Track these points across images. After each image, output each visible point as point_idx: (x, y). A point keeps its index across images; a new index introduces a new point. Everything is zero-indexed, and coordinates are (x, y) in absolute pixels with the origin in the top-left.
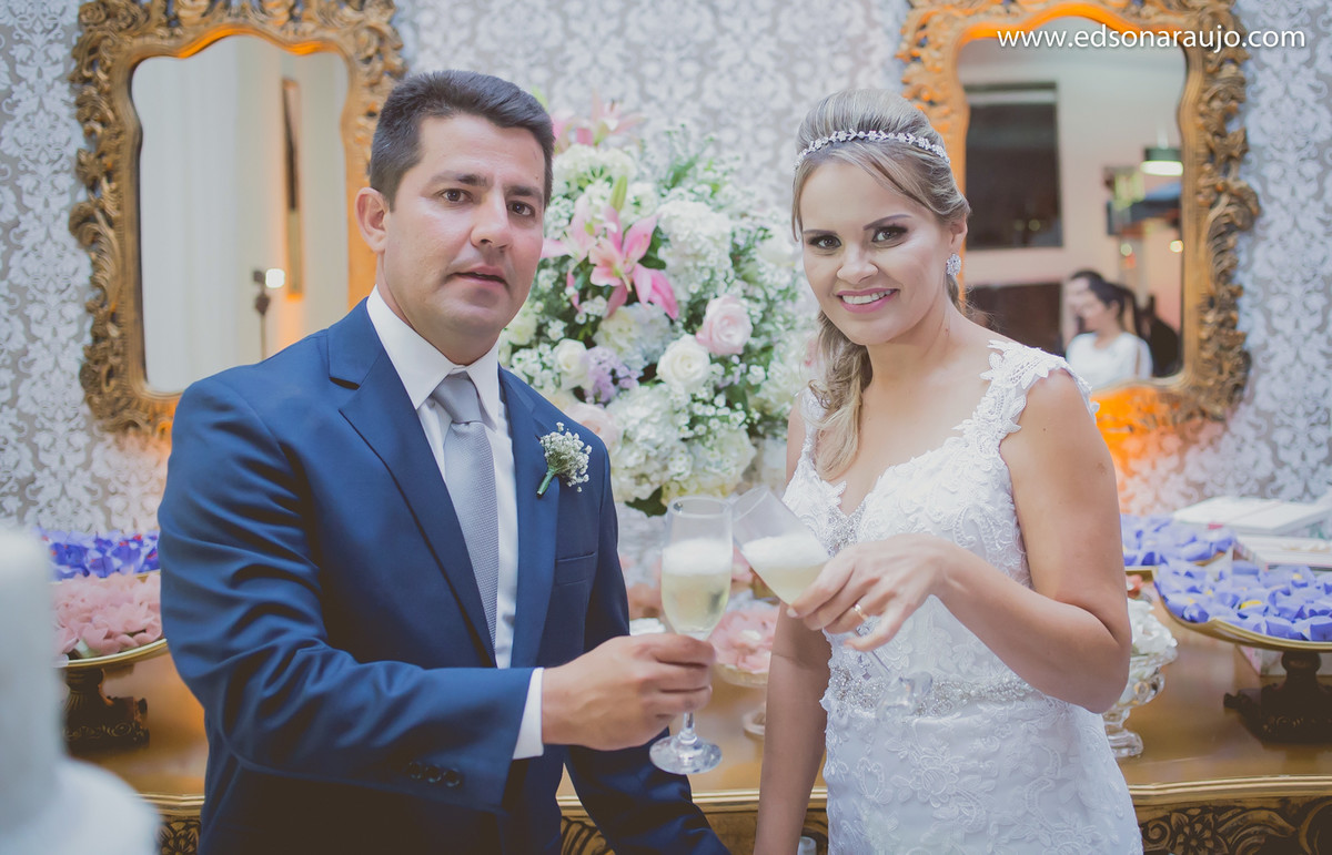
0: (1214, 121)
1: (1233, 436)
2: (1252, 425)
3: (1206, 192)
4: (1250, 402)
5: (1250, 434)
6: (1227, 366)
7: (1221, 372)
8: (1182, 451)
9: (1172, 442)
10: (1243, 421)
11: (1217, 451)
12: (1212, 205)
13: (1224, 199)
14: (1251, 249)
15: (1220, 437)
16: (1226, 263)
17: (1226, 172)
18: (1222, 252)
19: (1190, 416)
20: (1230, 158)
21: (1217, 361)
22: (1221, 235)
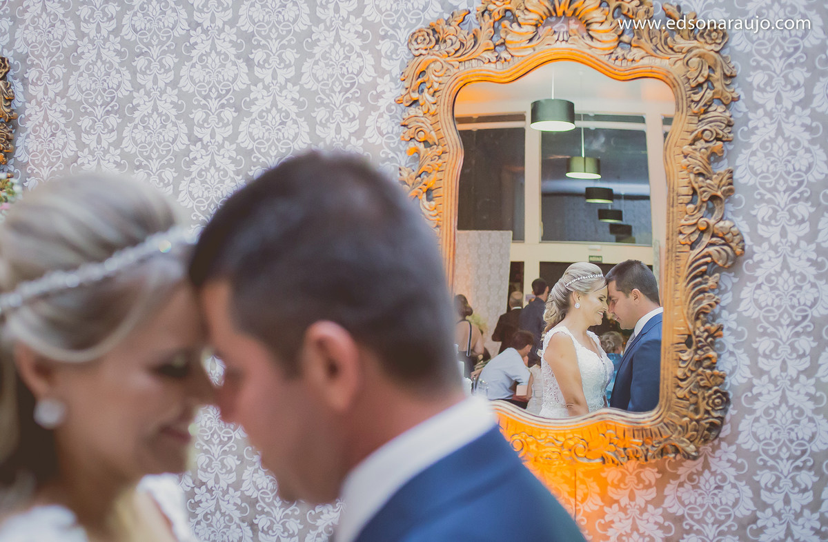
0: (698, 163)
1: (714, 474)
2: (732, 464)
3: (688, 231)
4: (731, 440)
5: (731, 473)
6: (703, 406)
7: (696, 411)
8: (661, 485)
9: (650, 475)
10: (723, 459)
11: (695, 487)
12: (692, 246)
13: (706, 239)
14: (737, 288)
15: (700, 474)
16: (705, 303)
17: (711, 211)
18: (703, 291)
19: (663, 452)
20: (714, 198)
21: (693, 400)
22: (703, 274)
